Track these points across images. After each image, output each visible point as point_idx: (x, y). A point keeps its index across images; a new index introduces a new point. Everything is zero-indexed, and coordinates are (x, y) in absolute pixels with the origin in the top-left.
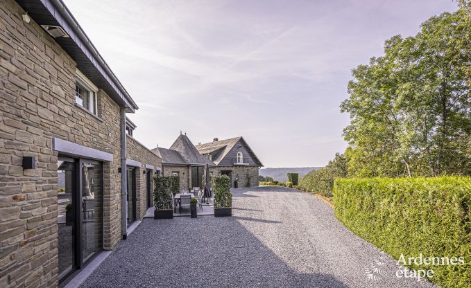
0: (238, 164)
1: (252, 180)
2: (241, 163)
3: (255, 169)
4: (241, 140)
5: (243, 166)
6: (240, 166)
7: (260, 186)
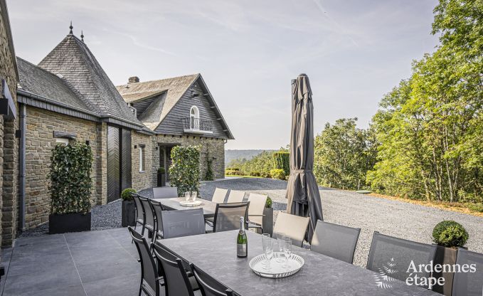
0: (191, 130)
1: (213, 164)
2: (197, 130)
3: (220, 143)
4: (199, 83)
5: (200, 136)
6: (194, 135)
7: (227, 177)
